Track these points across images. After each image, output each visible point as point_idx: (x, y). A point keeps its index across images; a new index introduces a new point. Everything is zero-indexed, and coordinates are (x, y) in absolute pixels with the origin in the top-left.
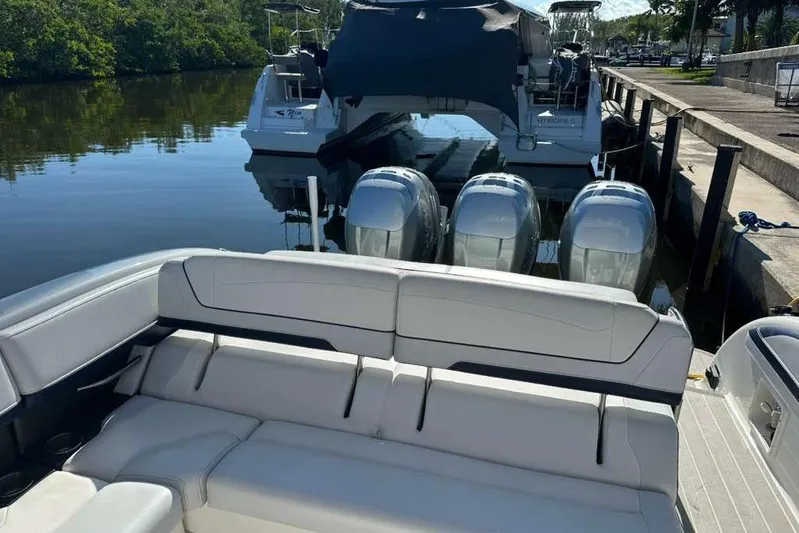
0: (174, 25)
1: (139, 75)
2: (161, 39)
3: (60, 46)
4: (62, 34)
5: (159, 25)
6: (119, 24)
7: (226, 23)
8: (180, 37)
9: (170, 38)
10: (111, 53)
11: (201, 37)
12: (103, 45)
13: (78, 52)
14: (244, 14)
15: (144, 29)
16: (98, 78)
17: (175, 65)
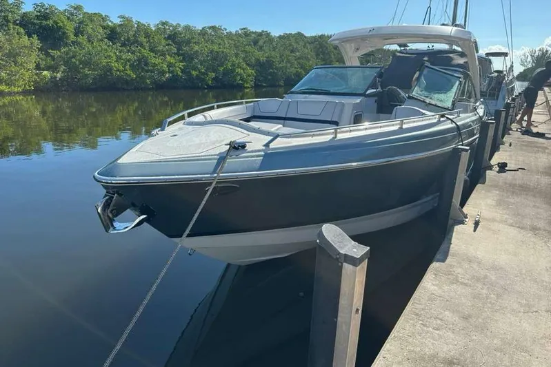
0: (283, 61)
1: (264, 87)
2: (276, 69)
3: (232, 71)
4: (234, 66)
5: (276, 60)
6: (258, 60)
7: (309, 60)
8: (286, 68)
9: (281, 68)
10: (253, 76)
11: (295, 68)
12: (250, 71)
13: (240, 75)
14: (317, 55)
15: (269, 63)
16: (247, 88)
17: (282, 83)
